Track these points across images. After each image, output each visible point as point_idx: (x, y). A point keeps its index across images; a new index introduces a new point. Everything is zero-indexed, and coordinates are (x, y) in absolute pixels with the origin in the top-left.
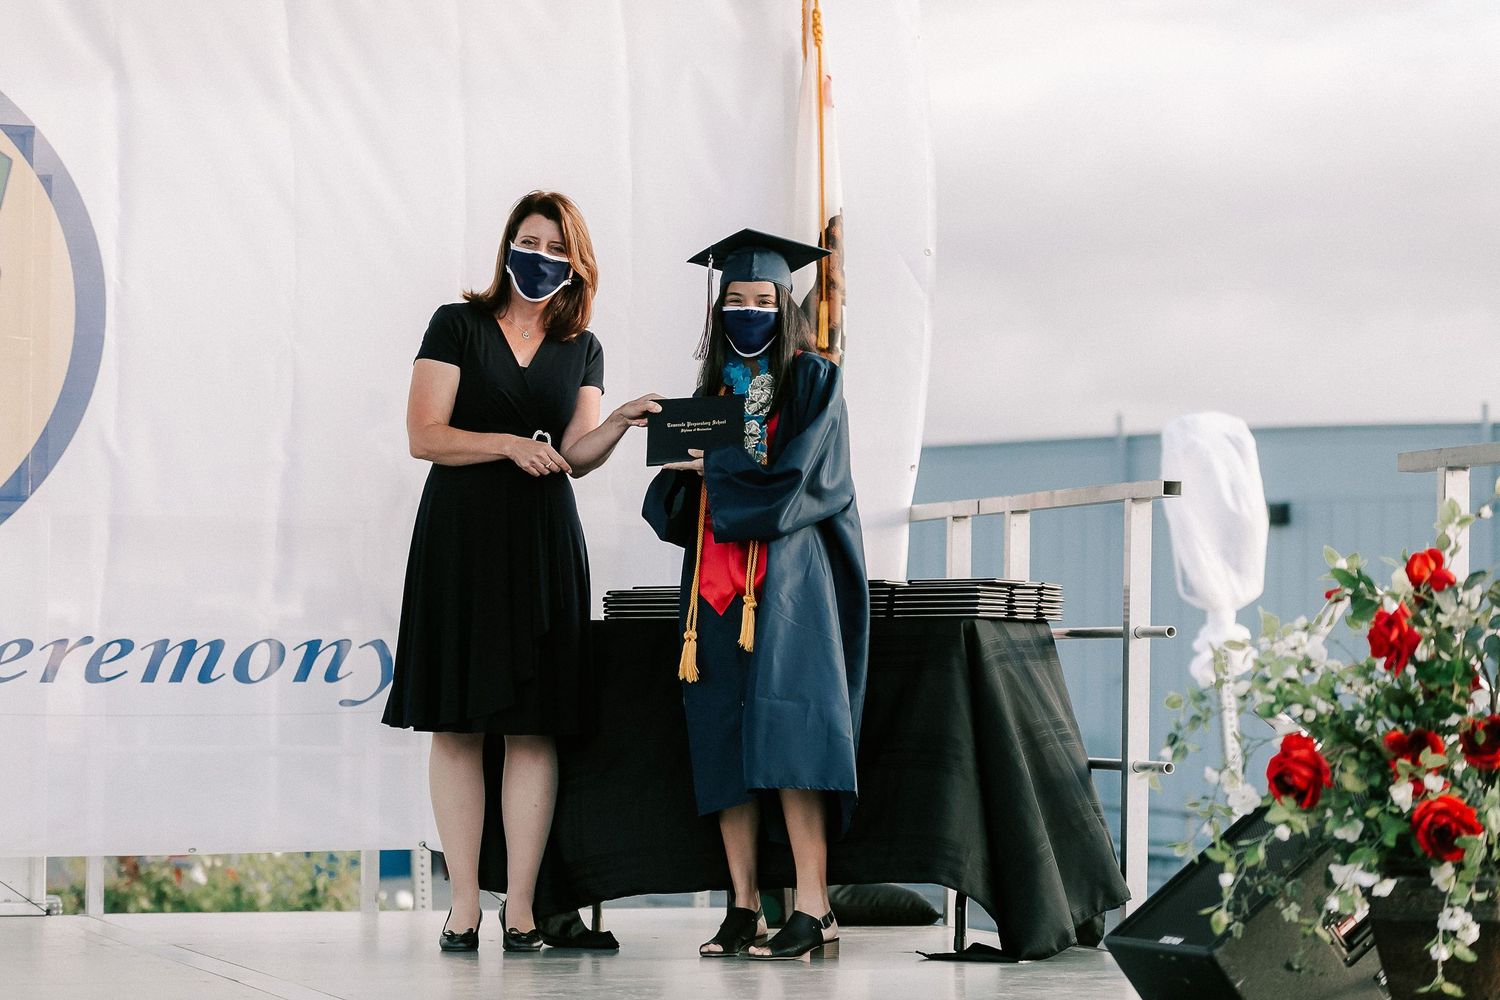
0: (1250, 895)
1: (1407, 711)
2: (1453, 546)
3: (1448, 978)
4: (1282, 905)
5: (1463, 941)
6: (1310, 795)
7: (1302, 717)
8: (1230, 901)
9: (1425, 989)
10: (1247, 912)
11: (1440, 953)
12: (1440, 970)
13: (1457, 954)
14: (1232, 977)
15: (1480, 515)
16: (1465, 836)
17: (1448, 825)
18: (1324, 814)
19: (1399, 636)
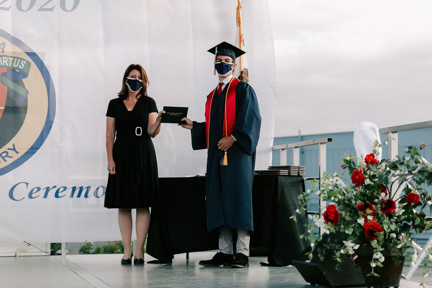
0: (325, 249)
1: (365, 198)
2: (377, 153)
3: (375, 272)
4: (335, 252)
5: (380, 261)
6: (335, 221)
7: (334, 200)
8: (313, 251)
9: (368, 275)
10: (325, 253)
11: (373, 265)
12: (373, 270)
13: (378, 265)
14: (322, 271)
15: (385, 144)
16: (377, 233)
17: (373, 229)
18: (341, 226)
19: (359, 177)
